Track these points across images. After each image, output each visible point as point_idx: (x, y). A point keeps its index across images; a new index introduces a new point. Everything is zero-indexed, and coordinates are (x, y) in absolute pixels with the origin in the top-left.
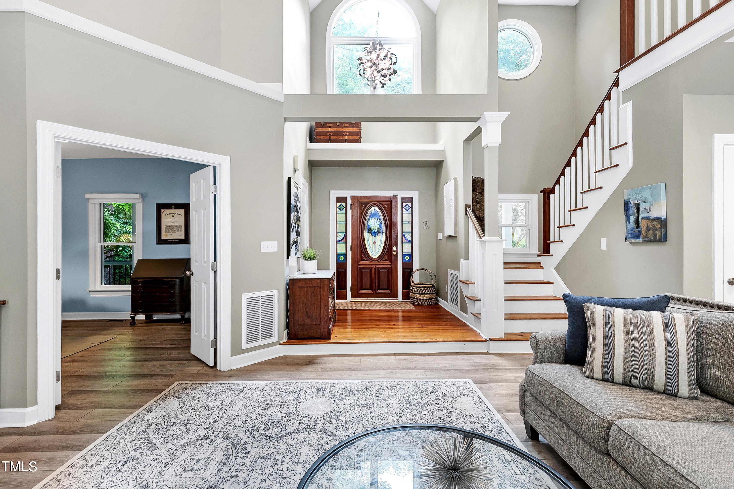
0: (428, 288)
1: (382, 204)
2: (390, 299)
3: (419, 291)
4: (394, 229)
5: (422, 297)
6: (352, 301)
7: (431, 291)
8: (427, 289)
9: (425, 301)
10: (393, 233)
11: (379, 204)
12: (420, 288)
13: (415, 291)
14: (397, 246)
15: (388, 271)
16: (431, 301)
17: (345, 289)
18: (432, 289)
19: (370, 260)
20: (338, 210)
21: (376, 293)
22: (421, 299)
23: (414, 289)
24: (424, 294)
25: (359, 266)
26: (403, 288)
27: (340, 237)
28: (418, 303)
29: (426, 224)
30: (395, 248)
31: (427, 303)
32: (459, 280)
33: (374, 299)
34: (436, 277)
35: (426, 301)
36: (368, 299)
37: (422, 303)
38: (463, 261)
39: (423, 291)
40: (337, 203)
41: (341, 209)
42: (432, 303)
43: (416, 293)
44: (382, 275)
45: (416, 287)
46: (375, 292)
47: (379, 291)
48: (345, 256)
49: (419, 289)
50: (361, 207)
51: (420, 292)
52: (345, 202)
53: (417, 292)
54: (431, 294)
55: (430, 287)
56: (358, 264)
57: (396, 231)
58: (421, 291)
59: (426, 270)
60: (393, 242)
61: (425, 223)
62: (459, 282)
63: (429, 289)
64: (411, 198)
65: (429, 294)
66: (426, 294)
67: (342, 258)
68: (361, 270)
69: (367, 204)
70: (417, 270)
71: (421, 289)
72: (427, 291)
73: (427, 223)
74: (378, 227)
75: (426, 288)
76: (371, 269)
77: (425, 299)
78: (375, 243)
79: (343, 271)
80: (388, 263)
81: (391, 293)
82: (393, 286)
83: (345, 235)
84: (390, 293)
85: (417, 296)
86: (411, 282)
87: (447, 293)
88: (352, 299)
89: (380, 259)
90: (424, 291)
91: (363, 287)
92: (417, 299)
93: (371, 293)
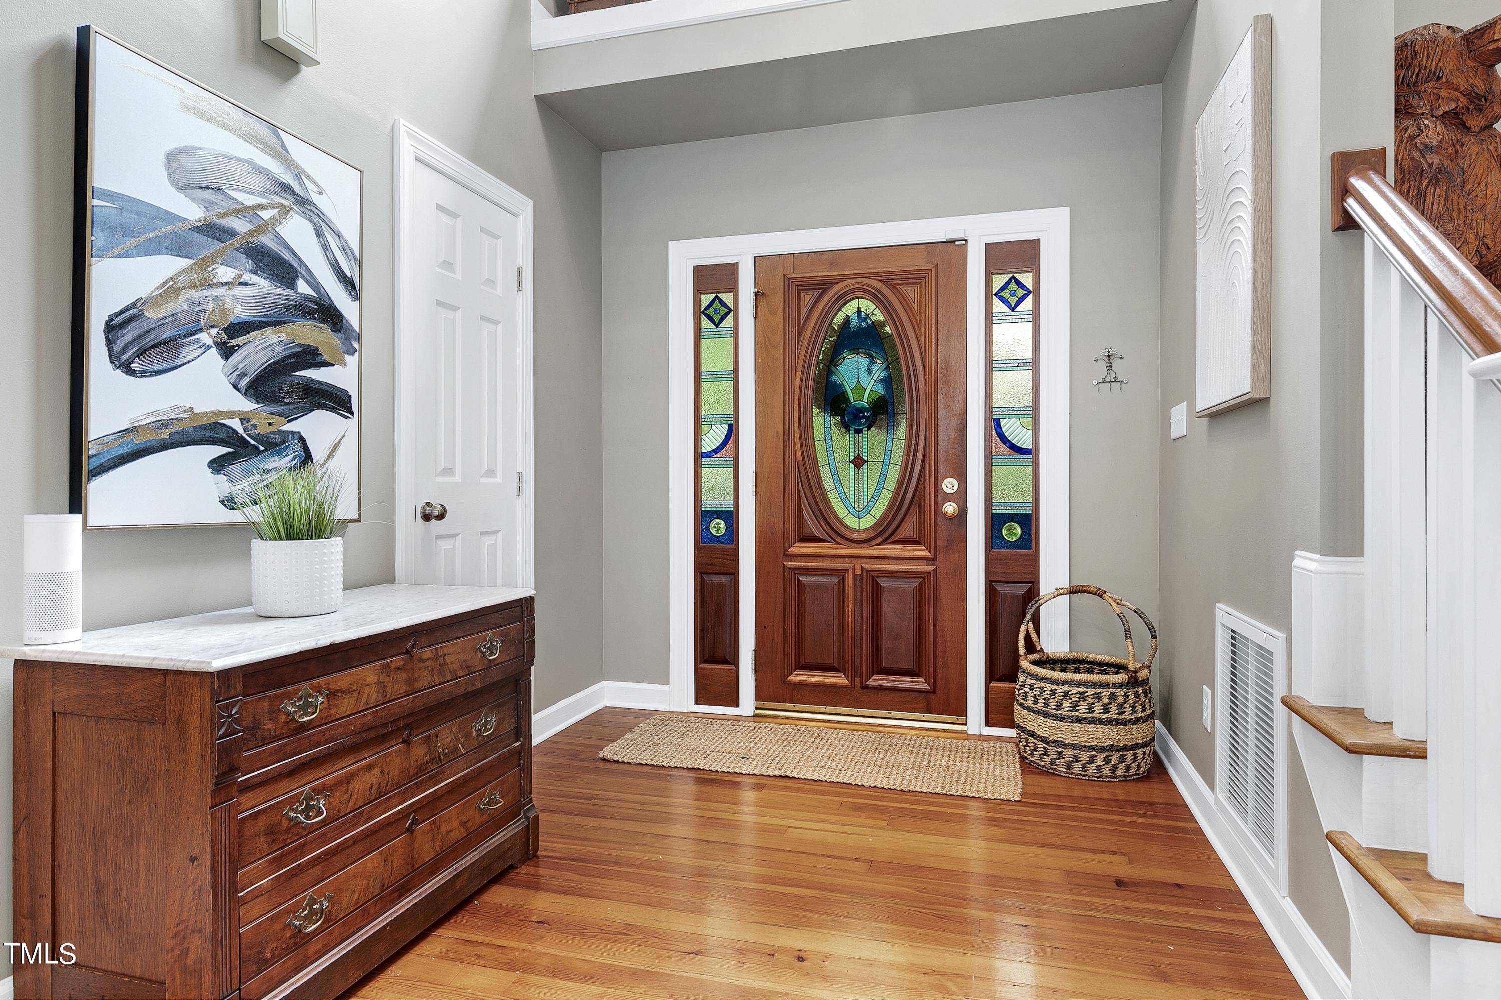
0: (1105, 693)
1: (893, 288)
2: (927, 717)
3: (1053, 703)
4: (947, 395)
5: (1067, 733)
6: (758, 712)
7: (1121, 706)
8: (1098, 697)
9: (1085, 757)
10: (942, 413)
11: (878, 285)
12: (1061, 690)
13: (1036, 702)
14: (961, 474)
15: (920, 592)
16: (1122, 760)
17: (734, 660)
18: (1126, 696)
19: (838, 540)
20: (706, 323)
21: (865, 687)
22: (1066, 746)
23: (1032, 688)
24: (1079, 721)
25: (789, 564)
26: (991, 675)
27: (713, 438)
28: (1052, 762)
29: (1110, 368)
30: (949, 485)
31: (1099, 769)
32: (1279, 691)
33: (854, 711)
34: (1154, 636)
35: (1092, 760)
36: (830, 709)
37: (1069, 766)
38: (1313, 566)
39: (1074, 707)
40: (698, 293)
41: (717, 319)
42: (1128, 768)
43: (1038, 713)
44: (888, 608)
45: (1042, 679)
46: (857, 680)
47: (877, 681)
48: (731, 518)
49: (1053, 692)
50: (798, 304)
51: (1059, 707)
52: (734, 288)
53: (1046, 705)
54: (1118, 723)
55: (1115, 686)
56: (785, 555)
57: (958, 405)
58: (1066, 704)
59: (1100, 594)
60: (941, 457)
61: (1103, 365)
62: (1280, 712)
63: (1113, 697)
64: (1035, 245)
65: (1110, 722)
66: (1093, 722)
67: (718, 527)
68: (798, 578)
69: (823, 286)
70: (1059, 593)
71: (1066, 695)
72: (1098, 708)
73: (1116, 364)
74: (880, 390)
75: (1091, 691)
76: (841, 574)
77: (1092, 748)
78: (858, 462)
79: (723, 579)
80: (920, 551)
81: (934, 691)
82: (940, 660)
83: (732, 432)
84: (925, 692)
85: (1045, 727)
86: (1022, 651)
87: (1211, 735)
88: (760, 704)
89: (880, 534)
90: (1083, 707)
91: (809, 659)
92: (1044, 740)
93: (842, 687)
